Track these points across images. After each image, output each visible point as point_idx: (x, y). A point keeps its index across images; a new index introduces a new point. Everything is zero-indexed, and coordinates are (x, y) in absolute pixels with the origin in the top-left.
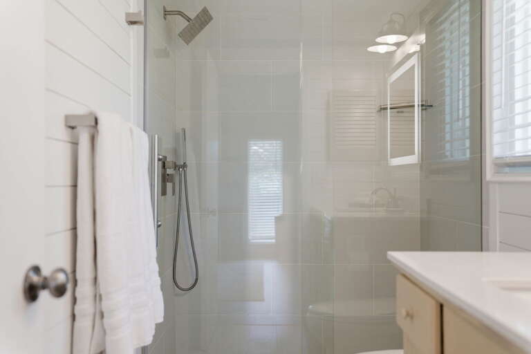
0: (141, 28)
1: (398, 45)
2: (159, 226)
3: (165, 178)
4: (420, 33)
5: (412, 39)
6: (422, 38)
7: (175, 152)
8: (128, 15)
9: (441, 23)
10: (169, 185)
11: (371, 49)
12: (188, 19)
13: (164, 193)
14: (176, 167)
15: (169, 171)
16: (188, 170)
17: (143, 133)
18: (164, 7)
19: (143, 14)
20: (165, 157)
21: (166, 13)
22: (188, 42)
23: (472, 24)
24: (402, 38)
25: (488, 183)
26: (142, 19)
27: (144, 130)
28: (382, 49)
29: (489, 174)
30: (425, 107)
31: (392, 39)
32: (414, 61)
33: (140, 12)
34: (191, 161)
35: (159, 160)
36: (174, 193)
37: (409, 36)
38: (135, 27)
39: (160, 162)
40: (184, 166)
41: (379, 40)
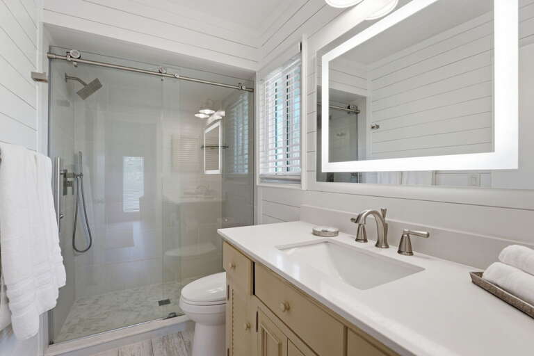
0: (46, 85)
1: (211, 115)
2: (61, 218)
3: (66, 184)
4: (222, 110)
5: (217, 113)
6: (223, 113)
7: (74, 167)
8: (33, 73)
9: (233, 108)
10: (69, 189)
11: (196, 115)
12: (84, 84)
13: (65, 193)
14: (74, 175)
15: (69, 179)
16: (84, 178)
17: (47, 158)
18: (66, 74)
19: (47, 75)
20: (66, 171)
21: (67, 78)
22: (84, 98)
23: (249, 110)
24: (212, 112)
25: (257, 186)
26: (47, 78)
27: (49, 156)
28: (202, 116)
29: (258, 182)
30: (224, 147)
31: (208, 111)
32: (219, 124)
33: (45, 73)
34: (86, 171)
35: (61, 174)
36: (73, 193)
37: (216, 111)
38: (40, 83)
39: (62, 176)
40: (81, 175)
41: (201, 111)
